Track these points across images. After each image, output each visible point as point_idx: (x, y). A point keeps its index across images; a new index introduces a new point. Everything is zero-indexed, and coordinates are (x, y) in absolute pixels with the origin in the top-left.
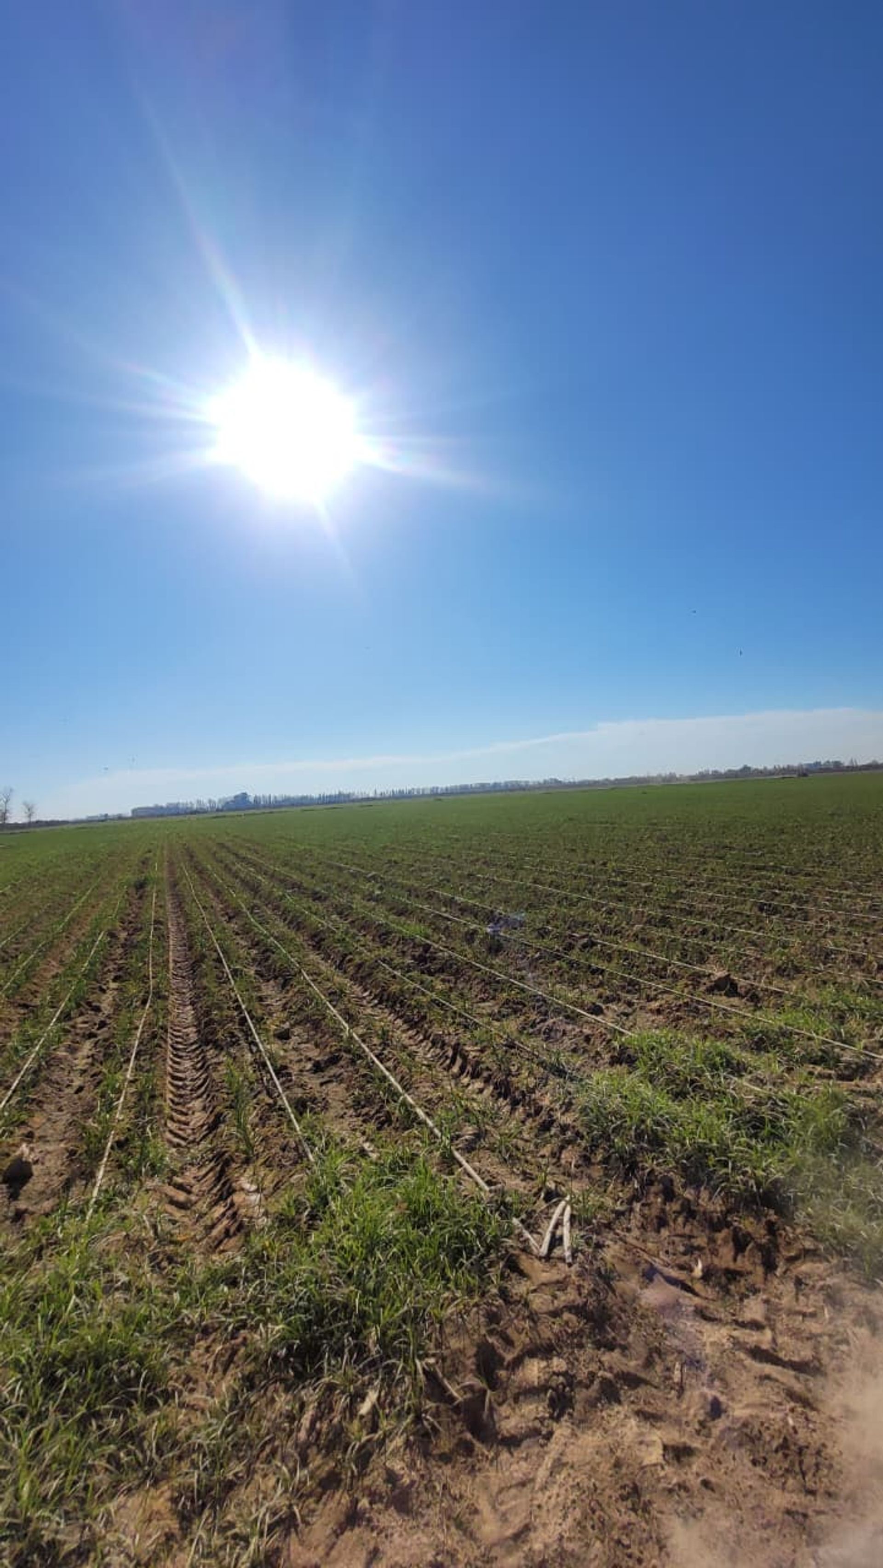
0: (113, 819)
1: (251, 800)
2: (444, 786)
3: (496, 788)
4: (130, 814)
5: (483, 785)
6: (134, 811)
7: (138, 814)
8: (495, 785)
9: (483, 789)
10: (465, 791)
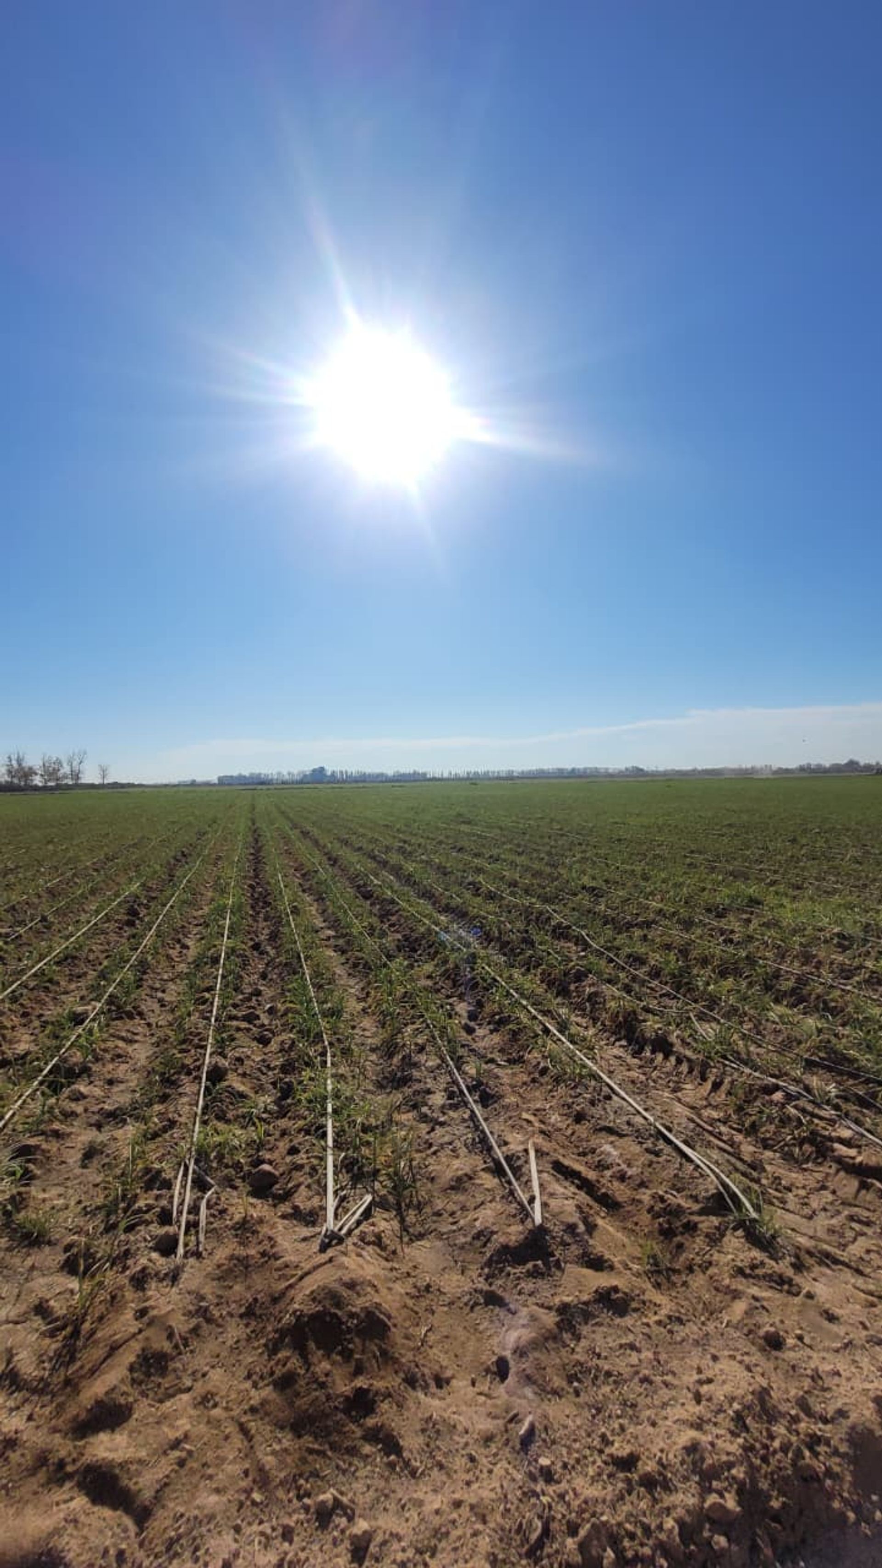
0: (201, 785)
1: (329, 773)
2: (520, 770)
3: (574, 774)
4: (216, 781)
5: (561, 771)
6: (220, 779)
7: (224, 782)
8: (573, 770)
9: (561, 774)
10: (541, 775)
